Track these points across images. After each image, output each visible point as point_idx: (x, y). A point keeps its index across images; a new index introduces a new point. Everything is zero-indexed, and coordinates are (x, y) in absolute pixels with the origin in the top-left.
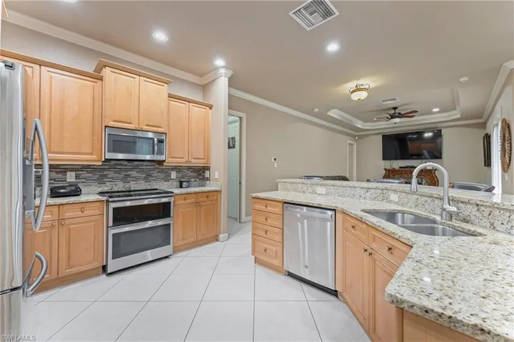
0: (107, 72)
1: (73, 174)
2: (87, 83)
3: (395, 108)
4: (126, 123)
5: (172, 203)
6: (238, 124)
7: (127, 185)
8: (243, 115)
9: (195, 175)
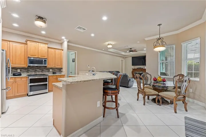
0: (28, 42)
1: (19, 70)
2: (23, 45)
3: (131, 49)
4: (34, 56)
5: (48, 78)
6: (75, 54)
7: (36, 73)
8: (76, 52)
9: (58, 70)
